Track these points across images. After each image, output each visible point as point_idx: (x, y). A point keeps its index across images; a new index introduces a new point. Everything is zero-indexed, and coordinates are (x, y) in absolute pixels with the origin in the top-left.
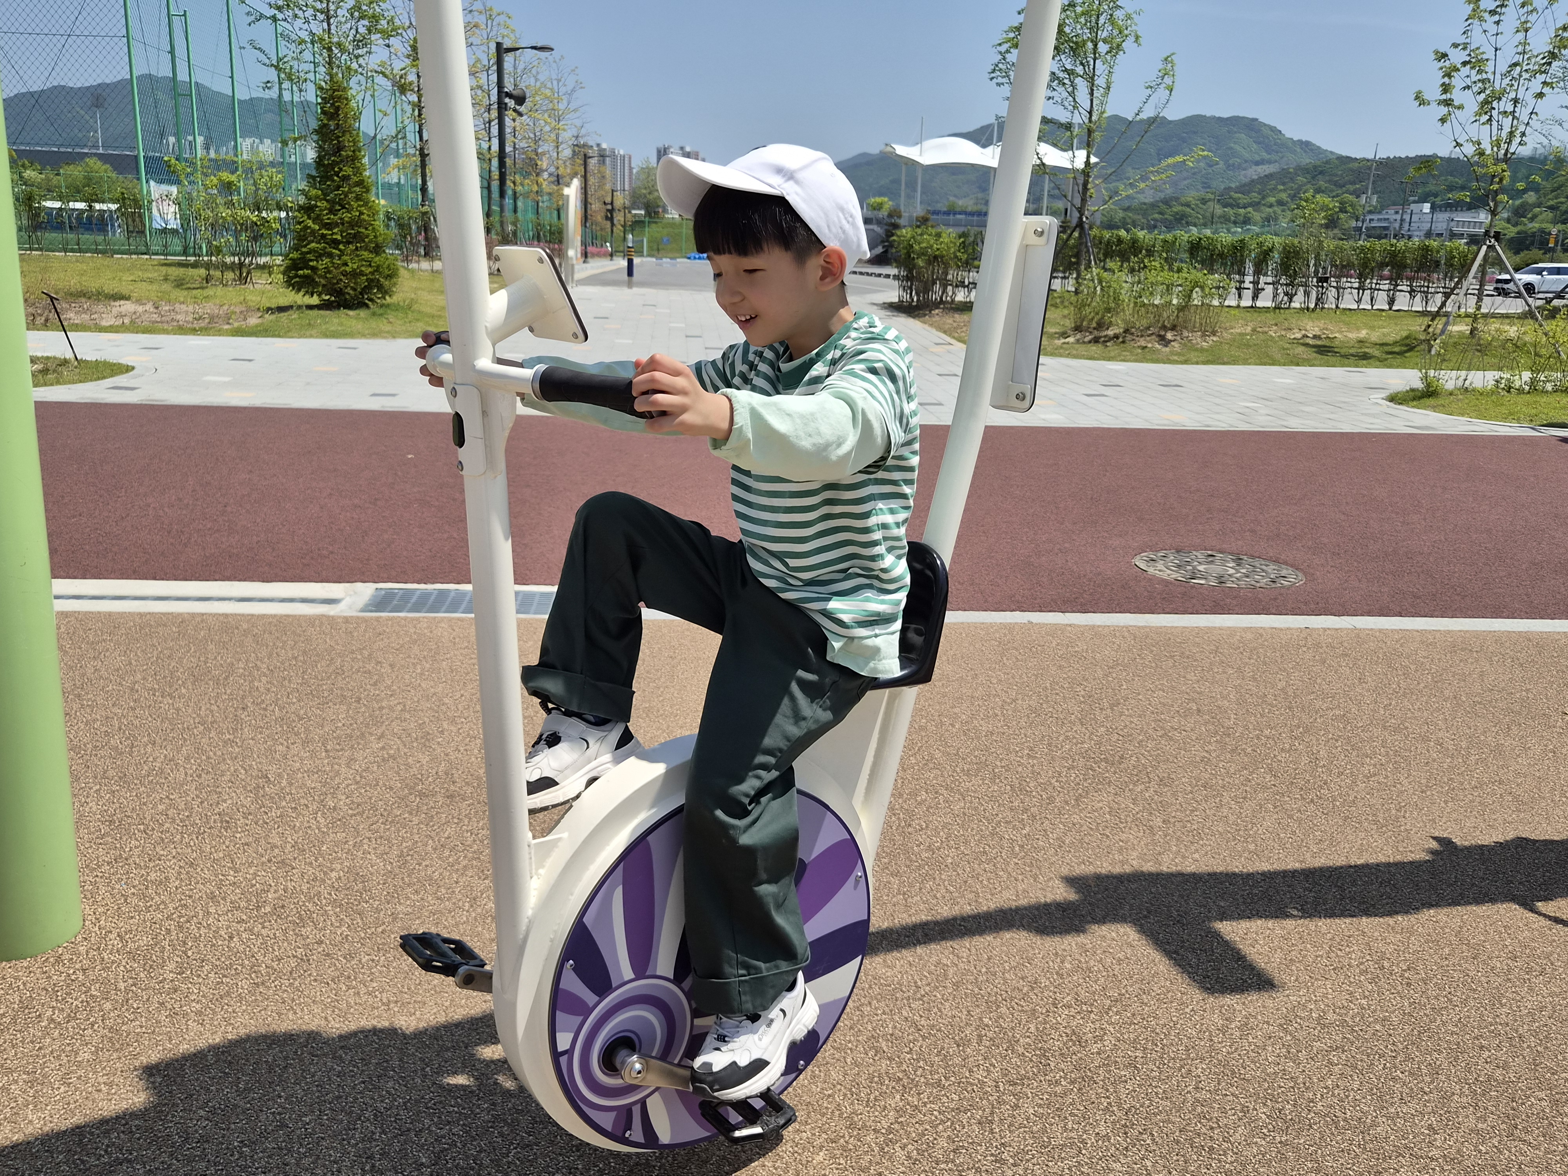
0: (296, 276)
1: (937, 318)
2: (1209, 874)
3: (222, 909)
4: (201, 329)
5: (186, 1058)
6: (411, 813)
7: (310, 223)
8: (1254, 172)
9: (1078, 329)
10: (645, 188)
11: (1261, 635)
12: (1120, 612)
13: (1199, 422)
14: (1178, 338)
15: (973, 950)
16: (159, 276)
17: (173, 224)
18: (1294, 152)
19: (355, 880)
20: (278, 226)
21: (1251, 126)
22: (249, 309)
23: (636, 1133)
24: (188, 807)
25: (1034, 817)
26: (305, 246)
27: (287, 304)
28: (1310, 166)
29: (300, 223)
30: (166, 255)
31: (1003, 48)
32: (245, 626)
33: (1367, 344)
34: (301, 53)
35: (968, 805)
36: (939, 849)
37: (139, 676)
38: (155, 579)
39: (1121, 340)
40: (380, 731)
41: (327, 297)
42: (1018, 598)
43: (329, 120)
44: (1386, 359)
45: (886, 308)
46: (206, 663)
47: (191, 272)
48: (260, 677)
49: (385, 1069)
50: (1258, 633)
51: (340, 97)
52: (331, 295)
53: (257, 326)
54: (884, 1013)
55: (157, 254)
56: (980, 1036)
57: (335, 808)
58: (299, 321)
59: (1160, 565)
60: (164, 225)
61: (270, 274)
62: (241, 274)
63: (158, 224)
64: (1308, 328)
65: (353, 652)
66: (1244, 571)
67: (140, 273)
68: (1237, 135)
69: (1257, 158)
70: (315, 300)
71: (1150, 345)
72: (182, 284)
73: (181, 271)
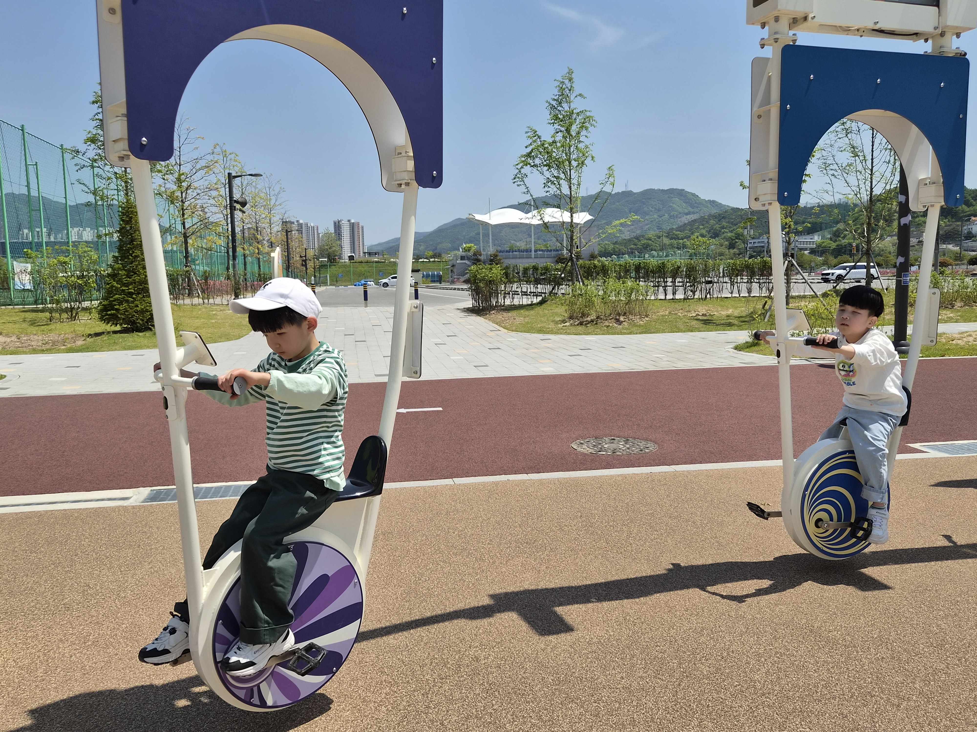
0: (107, 315)
1: (493, 316)
2: (560, 588)
3: (66, 645)
4: (47, 350)
5: (49, 706)
6: (165, 596)
7: (115, 284)
8: (685, 219)
9: (571, 318)
10: (327, 245)
11: (626, 478)
12: (557, 471)
13: (628, 367)
14: (627, 320)
15: (438, 629)
16: (20, 319)
17: (28, 287)
18: (707, 207)
19: (135, 627)
20: (95, 285)
21: (681, 193)
22: (77, 336)
23: (256, 700)
24: (47, 602)
25: (483, 571)
26: (112, 297)
27: (101, 331)
28: (717, 214)
29: (108, 284)
30: (24, 305)
31: (519, 166)
32: (76, 515)
33: (732, 318)
34: (109, 184)
35: (452, 568)
36: (432, 589)
37: (17, 544)
38: (24, 494)
39: (595, 323)
40: (150, 560)
41: (126, 326)
42: (505, 468)
43: (126, 224)
44: (741, 326)
45: (465, 311)
46: (54, 535)
47: (40, 315)
48: (85, 539)
49: (147, 701)
50: (624, 477)
51: (132, 212)
52: (128, 324)
53: (82, 346)
54: (389, 658)
55: (17, 305)
56: (432, 663)
57: (125, 597)
58: (108, 341)
59: (584, 447)
60: (23, 287)
61: (90, 313)
62: (72, 315)
63: (19, 286)
64: (699, 310)
65: (136, 523)
66: (628, 446)
67: (8, 318)
68: (674, 199)
69: (686, 211)
70: (118, 328)
71: (611, 325)
72: (35, 323)
73: (34, 314)
